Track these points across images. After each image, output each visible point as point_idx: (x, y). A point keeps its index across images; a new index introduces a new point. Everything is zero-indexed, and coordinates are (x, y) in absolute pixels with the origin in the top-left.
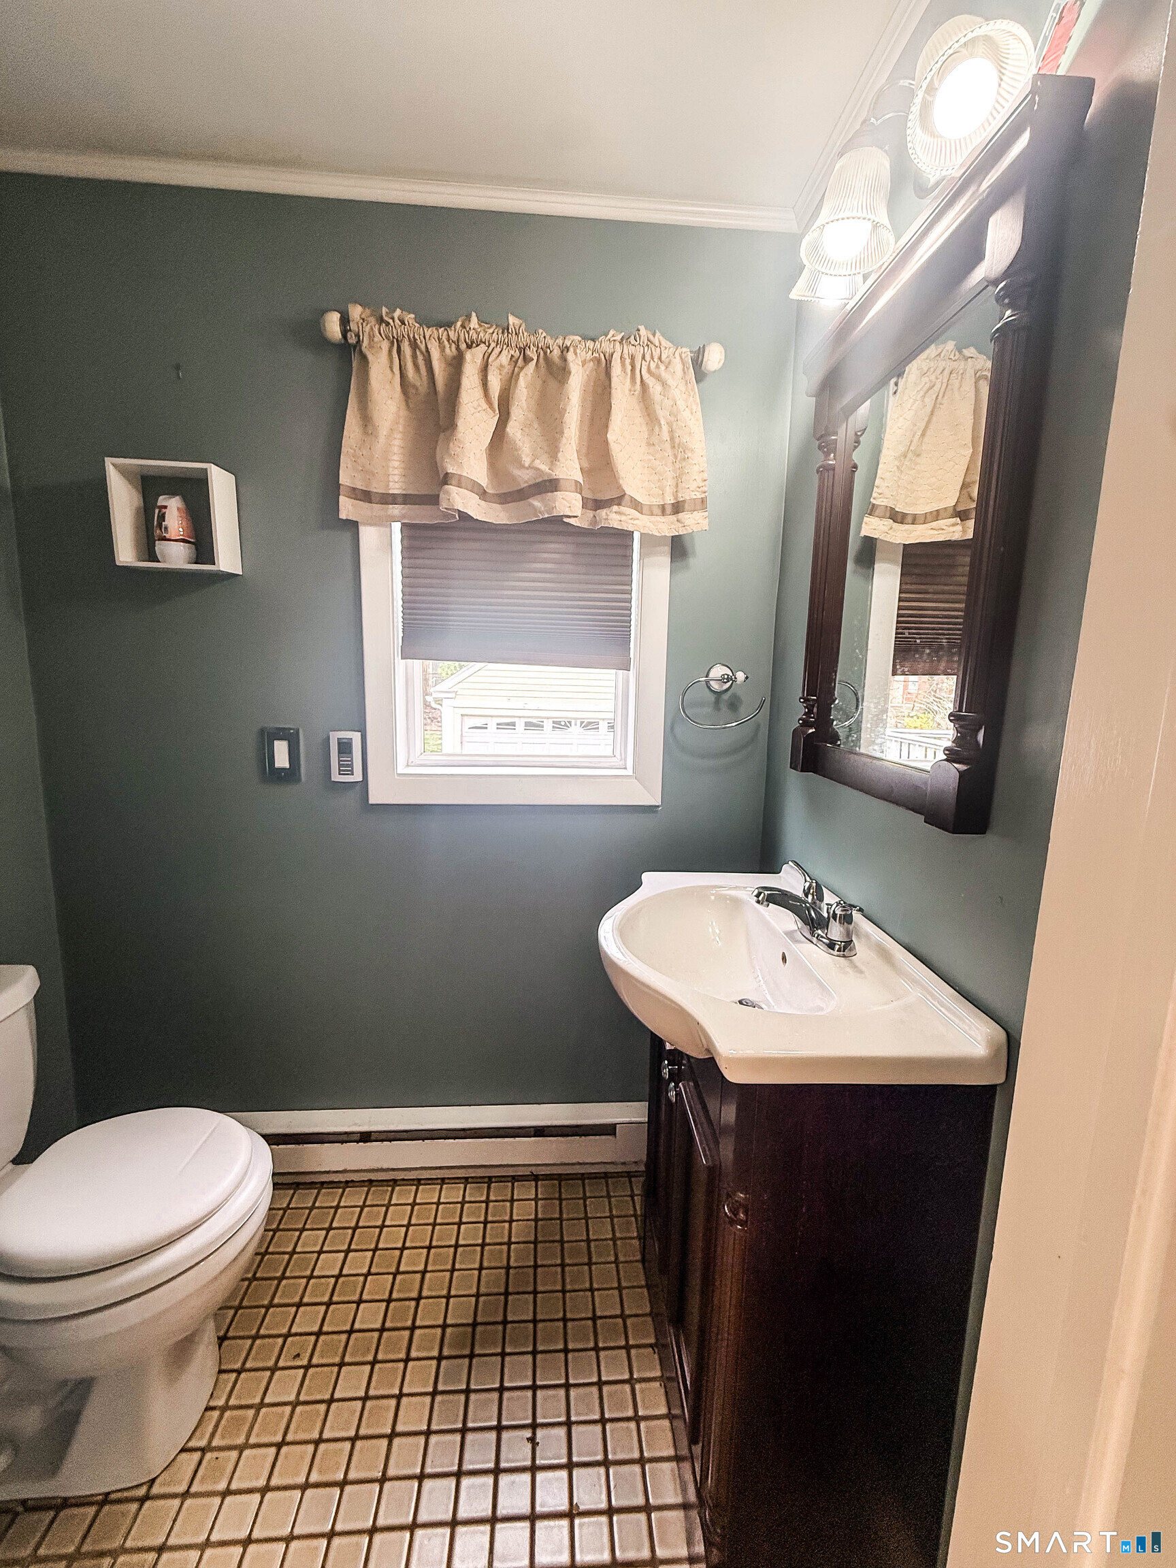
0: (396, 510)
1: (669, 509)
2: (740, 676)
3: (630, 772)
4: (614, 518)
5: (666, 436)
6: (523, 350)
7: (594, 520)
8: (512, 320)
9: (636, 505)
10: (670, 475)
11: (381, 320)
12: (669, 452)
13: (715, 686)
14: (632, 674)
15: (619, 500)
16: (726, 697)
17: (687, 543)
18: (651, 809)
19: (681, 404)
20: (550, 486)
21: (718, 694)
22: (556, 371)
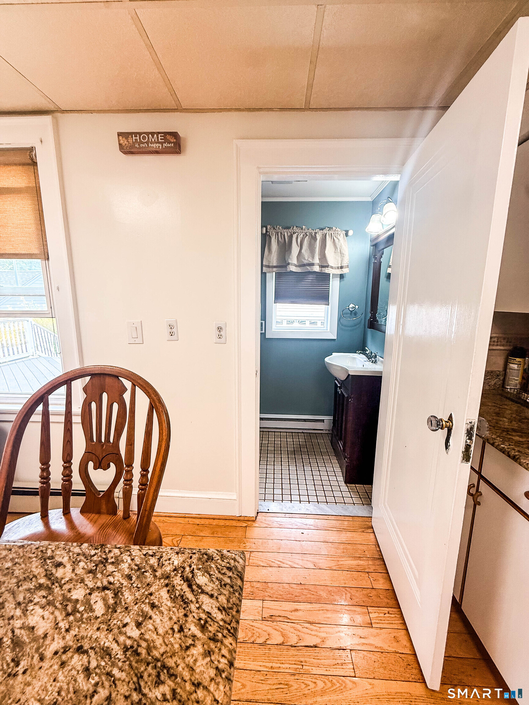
0: (275, 269)
1: (339, 268)
2: (357, 307)
3: (329, 331)
4: (327, 271)
5: (339, 251)
6: (306, 233)
7: (321, 270)
8: (304, 227)
9: (332, 267)
10: (340, 260)
11: (274, 229)
12: (340, 255)
13: (351, 309)
14: (330, 306)
15: (327, 266)
16: (353, 312)
17: (344, 275)
18: (334, 340)
19: (342, 244)
20: (313, 264)
21: (351, 311)
22: (314, 238)
